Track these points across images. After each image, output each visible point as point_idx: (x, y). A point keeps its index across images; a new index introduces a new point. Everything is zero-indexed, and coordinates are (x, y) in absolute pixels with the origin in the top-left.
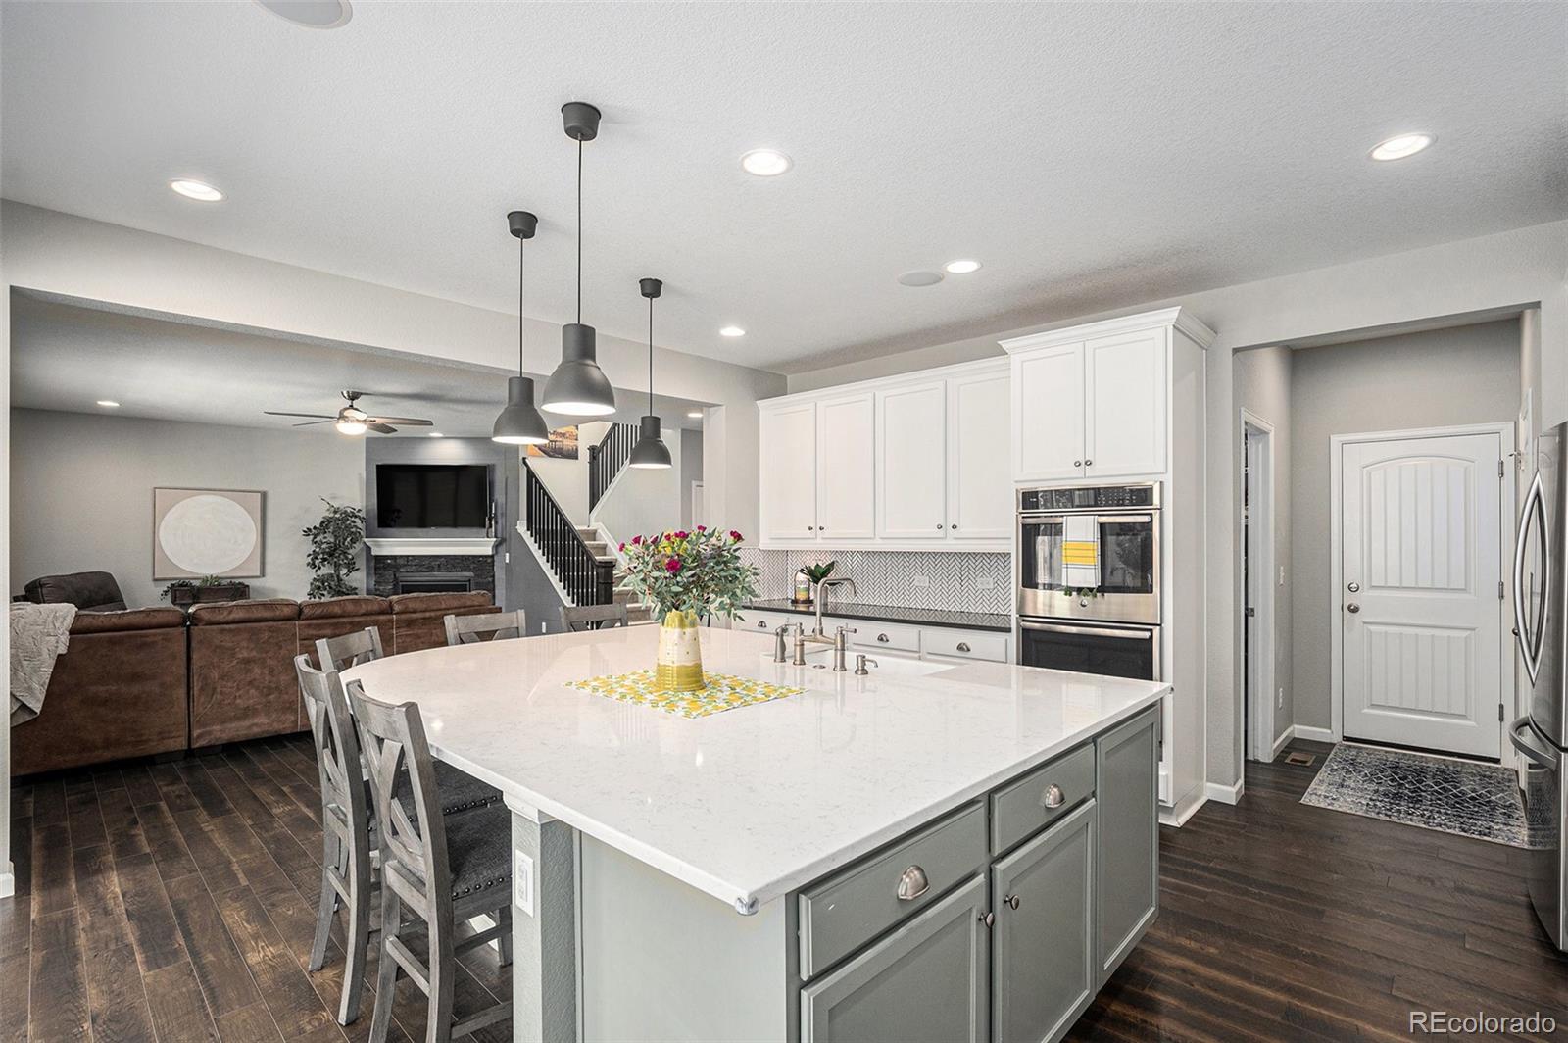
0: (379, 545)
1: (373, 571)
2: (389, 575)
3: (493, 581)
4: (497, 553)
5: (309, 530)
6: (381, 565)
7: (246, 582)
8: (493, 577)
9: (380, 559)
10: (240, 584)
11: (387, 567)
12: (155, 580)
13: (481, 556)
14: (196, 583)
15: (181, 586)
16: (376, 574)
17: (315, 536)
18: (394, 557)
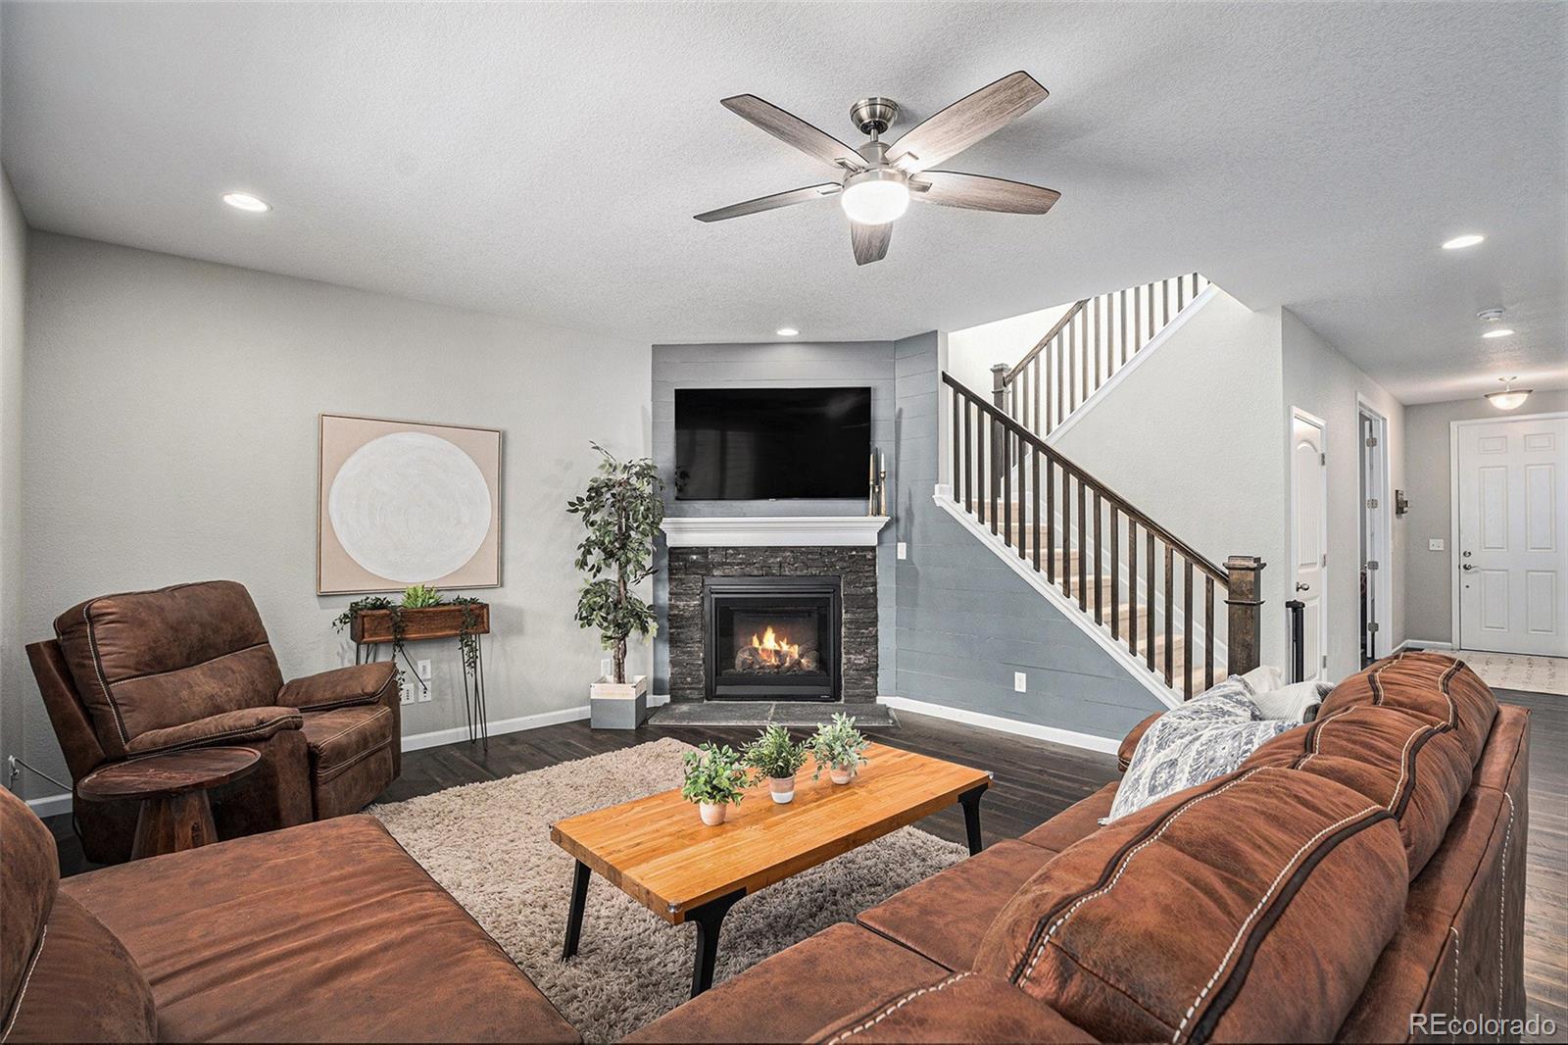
0: (679, 530)
1: (665, 575)
2: (693, 581)
3: (875, 591)
4: (880, 542)
5: (580, 500)
6: (680, 563)
7: (482, 597)
8: (875, 584)
9: (677, 553)
10: (473, 601)
11: (690, 568)
12: (323, 596)
13: (854, 548)
14: (398, 600)
15: (374, 607)
16: (670, 580)
17: (588, 512)
18: (703, 551)
